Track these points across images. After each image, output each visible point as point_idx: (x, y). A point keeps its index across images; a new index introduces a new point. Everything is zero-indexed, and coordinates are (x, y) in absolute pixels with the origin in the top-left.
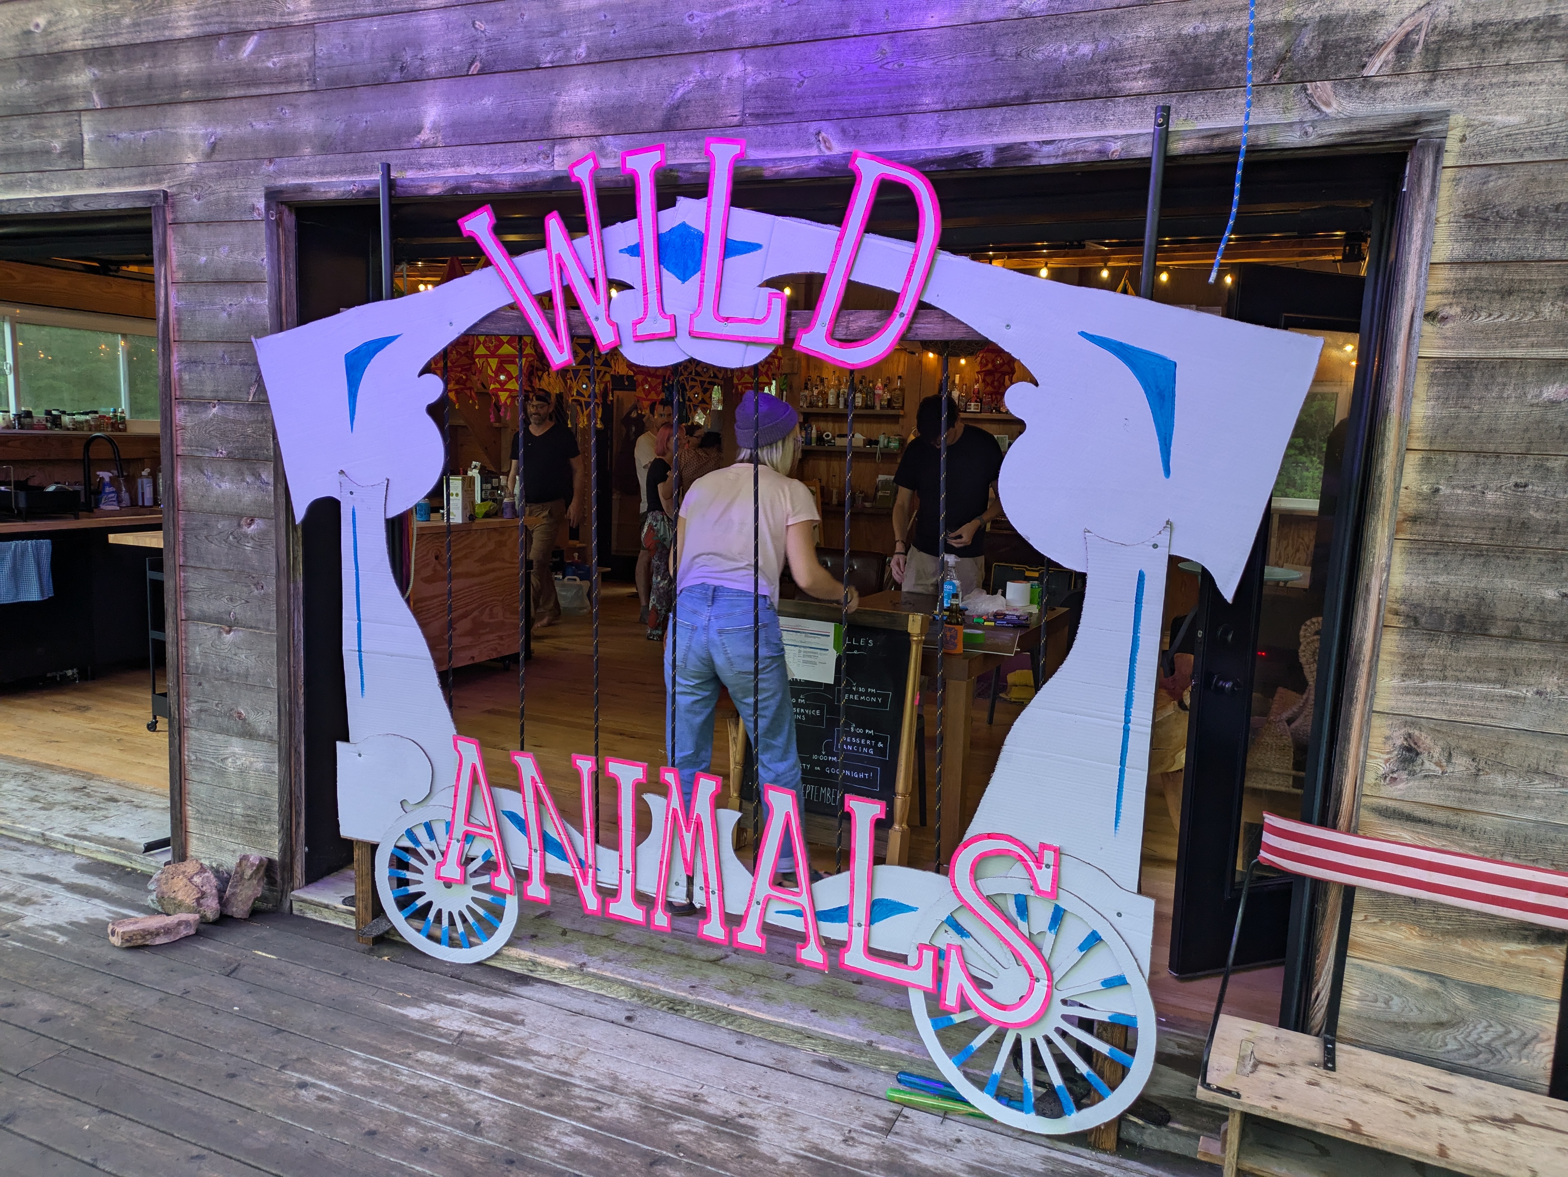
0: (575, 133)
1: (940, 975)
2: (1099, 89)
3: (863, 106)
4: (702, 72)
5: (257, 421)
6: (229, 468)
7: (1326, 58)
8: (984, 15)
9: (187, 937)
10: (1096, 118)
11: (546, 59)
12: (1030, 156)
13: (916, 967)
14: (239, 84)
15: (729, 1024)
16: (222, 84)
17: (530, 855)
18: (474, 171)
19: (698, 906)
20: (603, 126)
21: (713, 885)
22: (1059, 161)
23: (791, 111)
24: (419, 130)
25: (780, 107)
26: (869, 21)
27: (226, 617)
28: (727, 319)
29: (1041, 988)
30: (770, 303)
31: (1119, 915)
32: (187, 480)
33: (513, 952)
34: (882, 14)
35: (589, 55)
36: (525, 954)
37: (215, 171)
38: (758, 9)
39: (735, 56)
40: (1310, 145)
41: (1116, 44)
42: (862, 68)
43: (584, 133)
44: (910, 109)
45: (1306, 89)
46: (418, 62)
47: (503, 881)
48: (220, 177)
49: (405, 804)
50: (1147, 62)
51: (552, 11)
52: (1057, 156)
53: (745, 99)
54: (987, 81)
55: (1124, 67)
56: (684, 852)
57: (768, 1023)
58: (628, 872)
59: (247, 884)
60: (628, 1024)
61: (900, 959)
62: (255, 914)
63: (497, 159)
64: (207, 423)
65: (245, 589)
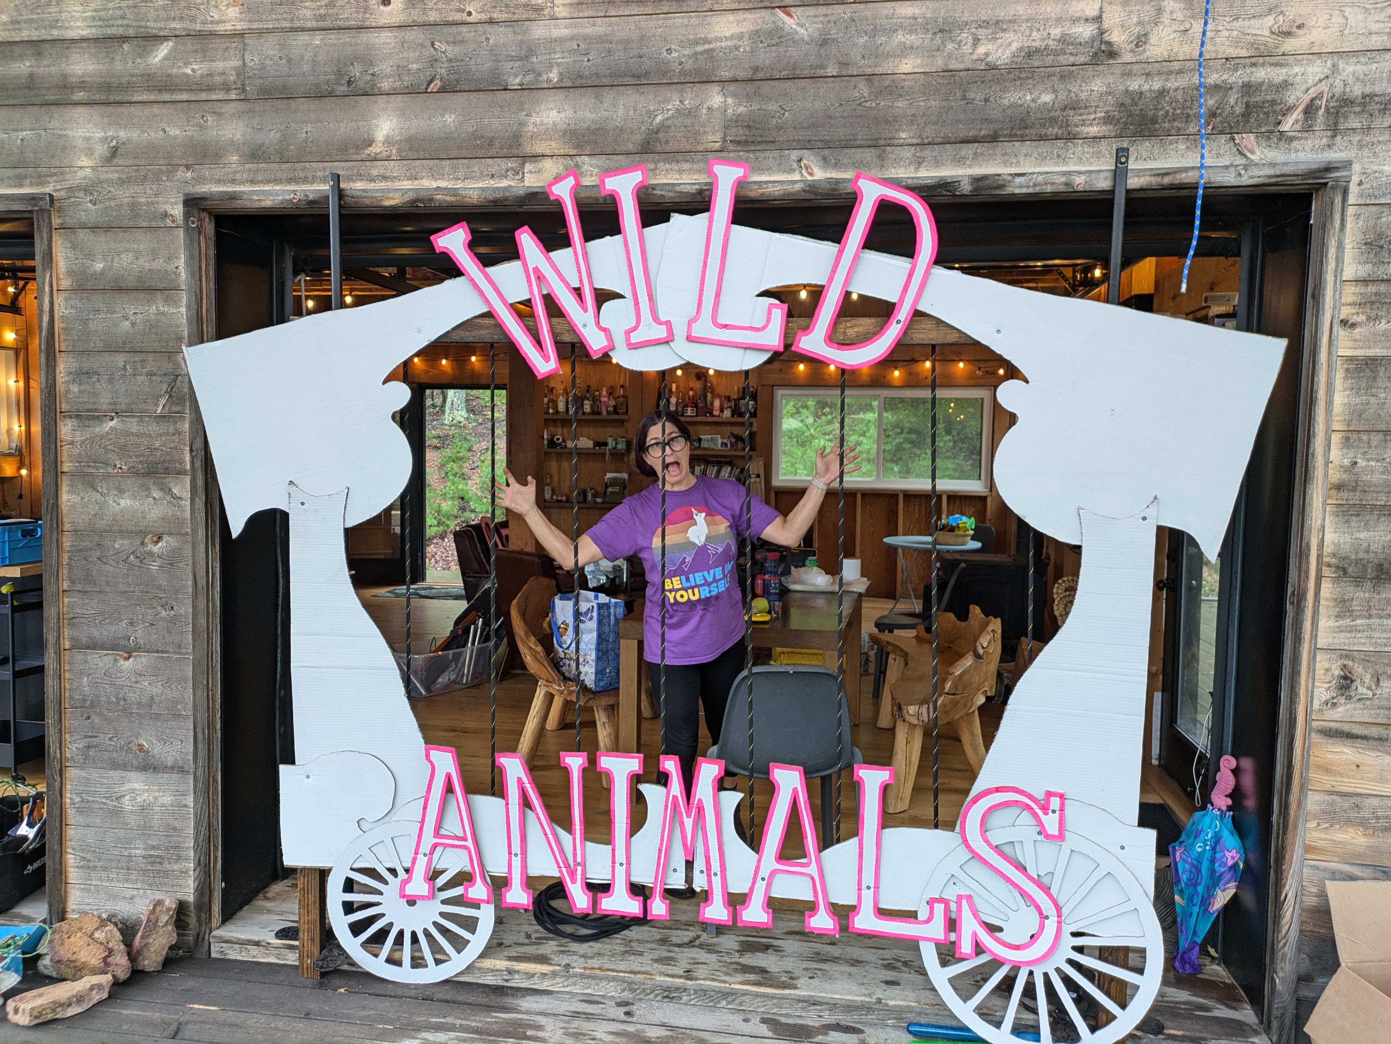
0: (548, 152)
1: (952, 924)
2: (1060, 132)
3: (843, 138)
4: (681, 102)
5: (167, 434)
6: (129, 483)
7: (1249, 115)
8: (954, 65)
9: (97, 1004)
10: (1059, 156)
11: (515, 82)
12: (1004, 186)
13: (928, 921)
14: (149, 89)
15: (729, 1003)
16: (127, 87)
17: (510, 860)
18: (435, 185)
19: (698, 889)
20: (578, 146)
21: (716, 867)
22: (1031, 190)
23: (772, 139)
24: (370, 143)
25: (761, 136)
26: (846, 64)
27: (122, 643)
28: (726, 326)
29: (1051, 925)
30: (770, 313)
31: (1122, 848)
32: (75, 499)
33: (488, 963)
34: (859, 58)
35: (561, 80)
36: (501, 964)
37: (117, 175)
38: (737, 48)
39: (716, 88)
40: (1244, 184)
41: (1073, 95)
42: (841, 105)
43: (557, 152)
44: (888, 142)
45: (1234, 140)
46: (368, 78)
47: (479, 891)
48: (122, 182)
49: (362, 823)
50: (1101, 112)
51: (519, 37)
52: (1028, 187)
53: (726, 127)
54: (959, 121)
55: (1081, 115)
56: (684, 837)
57: (773, 997)
58: (621, 864)
59: (161, 931)
61: (911, 916)
62: (170, 963)
63: (461, 174)
64: (102, 437)
65: (150, 611)
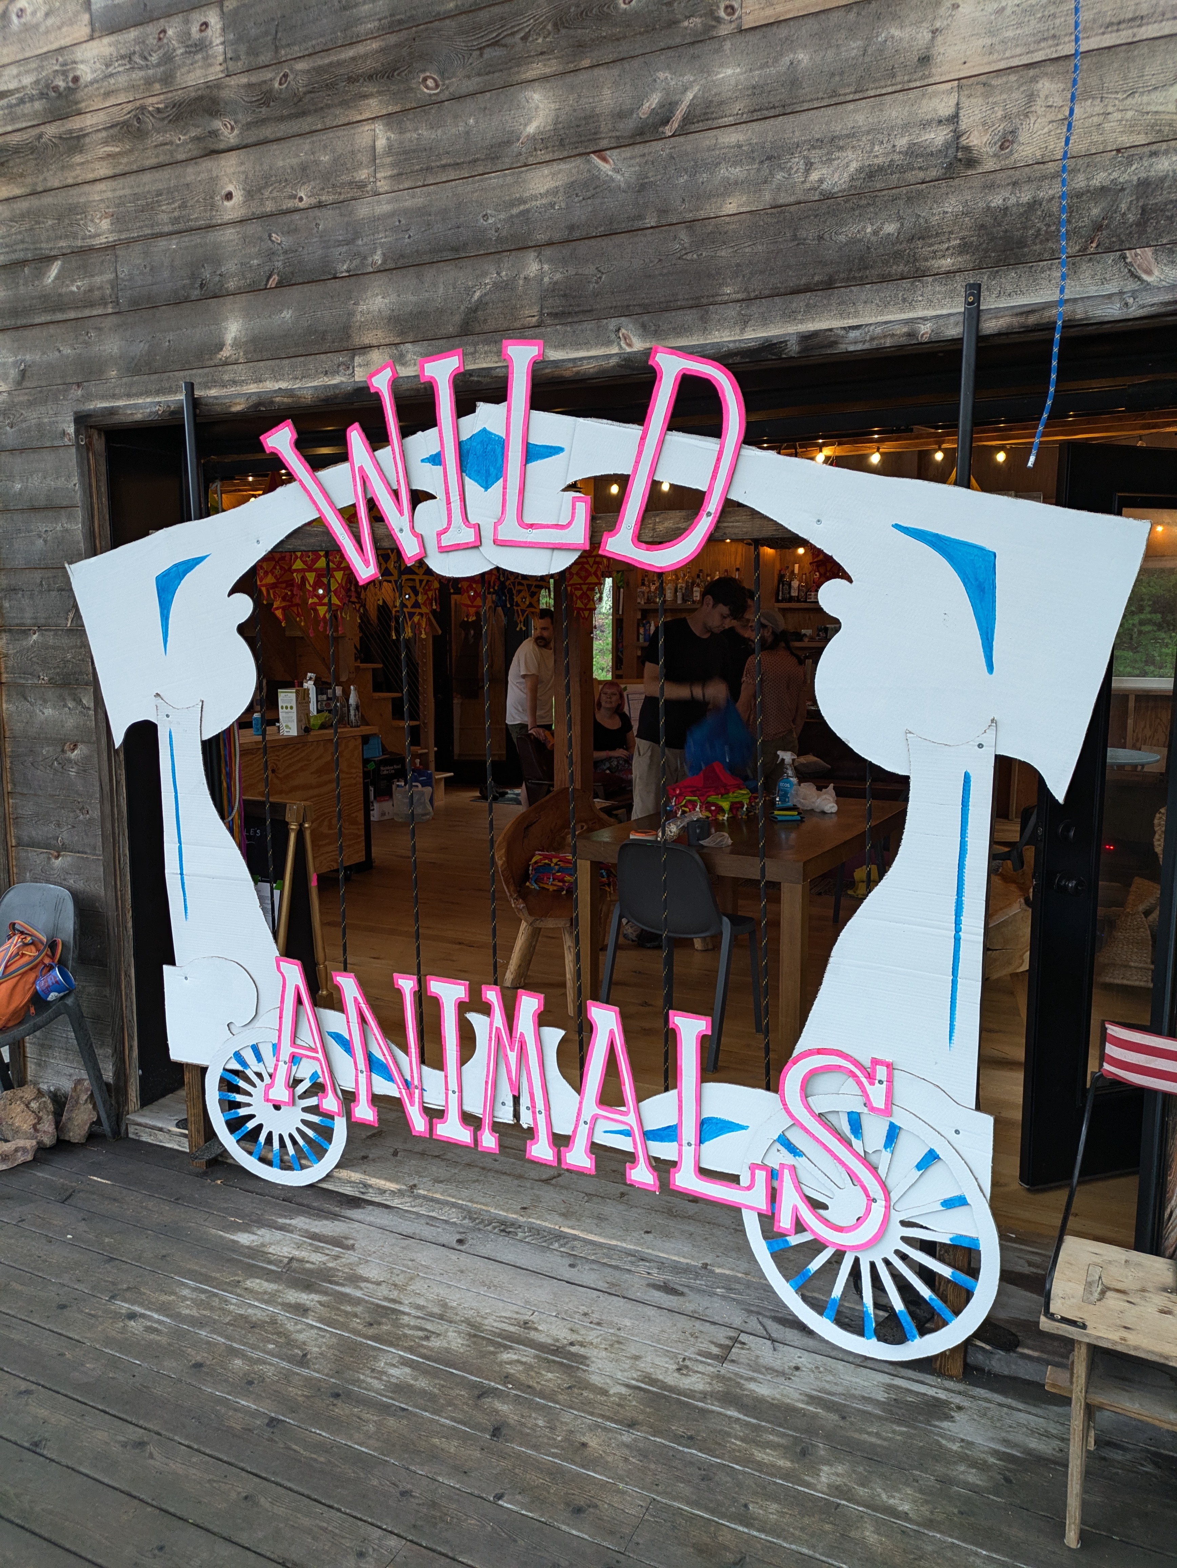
0: (375, 343)
1: (773, 1196)
2: (906, 269)
3: (662, 299)
4: (498, 273)
5: (76, 646)
6: (50, 694)
7: (1145, 223)
8: (784, 198)
9: (24, 1164)
10: (904, 300)
11: (343, 268)
12: (836, 343)
13: (749, 1188)
14: (45, 310)
15: (561, 1246)
16: (29, 310)
17: (357, 1076)
18: (277, 386)
19: (525, 1126)
20: (402, 333)
21: (540, 1105)
22: (867, 346)
23: (589, 308)
24: (221, 346)
25: (579, 305)
26: (665, 212)
27: (53, 842)
28: (531, 526)
29: (878, 1208)
30: (574, 508)
31: (957, 1132)
32: (12, 707)
33: (344, 1174)
34: (678, 202)
35: (384, 262)
36: (356, 1176)
37: (26, 398)
38: (552, 205)
39: (532, 254)
40: (1131, 317)
41: (922, 221)
42: (660, 260)
43: (382, 341)
44: (711, 299)
45: (1125, 258)
46: (217, 279)
47: (330, 1103)
48: (31, 404)
49: (232, 1026)
50: (955, 239)
51: (346, 219)
52: (864, 342)
53: (543, 298)
54: (789, 267)
55: (931, 245)
56: (509, 1072)
57: (601, 1245)
58: (454, 1092)
59: (82, 1108)
60: (459, 1247)
61: (733, 1179)
62: (93, 1137)
63: (298, 373)
64: (28, 649)
65: (72, 815)
